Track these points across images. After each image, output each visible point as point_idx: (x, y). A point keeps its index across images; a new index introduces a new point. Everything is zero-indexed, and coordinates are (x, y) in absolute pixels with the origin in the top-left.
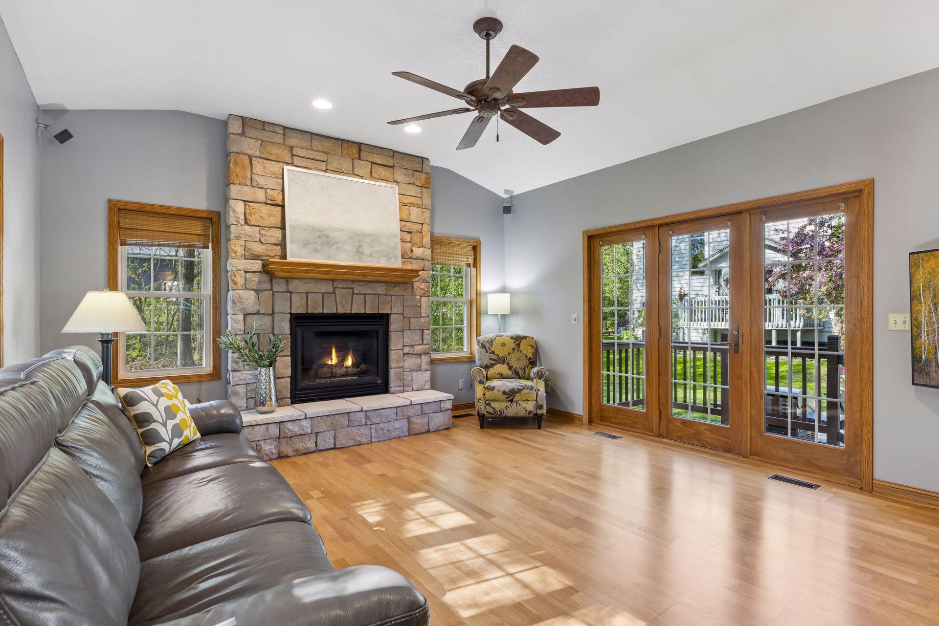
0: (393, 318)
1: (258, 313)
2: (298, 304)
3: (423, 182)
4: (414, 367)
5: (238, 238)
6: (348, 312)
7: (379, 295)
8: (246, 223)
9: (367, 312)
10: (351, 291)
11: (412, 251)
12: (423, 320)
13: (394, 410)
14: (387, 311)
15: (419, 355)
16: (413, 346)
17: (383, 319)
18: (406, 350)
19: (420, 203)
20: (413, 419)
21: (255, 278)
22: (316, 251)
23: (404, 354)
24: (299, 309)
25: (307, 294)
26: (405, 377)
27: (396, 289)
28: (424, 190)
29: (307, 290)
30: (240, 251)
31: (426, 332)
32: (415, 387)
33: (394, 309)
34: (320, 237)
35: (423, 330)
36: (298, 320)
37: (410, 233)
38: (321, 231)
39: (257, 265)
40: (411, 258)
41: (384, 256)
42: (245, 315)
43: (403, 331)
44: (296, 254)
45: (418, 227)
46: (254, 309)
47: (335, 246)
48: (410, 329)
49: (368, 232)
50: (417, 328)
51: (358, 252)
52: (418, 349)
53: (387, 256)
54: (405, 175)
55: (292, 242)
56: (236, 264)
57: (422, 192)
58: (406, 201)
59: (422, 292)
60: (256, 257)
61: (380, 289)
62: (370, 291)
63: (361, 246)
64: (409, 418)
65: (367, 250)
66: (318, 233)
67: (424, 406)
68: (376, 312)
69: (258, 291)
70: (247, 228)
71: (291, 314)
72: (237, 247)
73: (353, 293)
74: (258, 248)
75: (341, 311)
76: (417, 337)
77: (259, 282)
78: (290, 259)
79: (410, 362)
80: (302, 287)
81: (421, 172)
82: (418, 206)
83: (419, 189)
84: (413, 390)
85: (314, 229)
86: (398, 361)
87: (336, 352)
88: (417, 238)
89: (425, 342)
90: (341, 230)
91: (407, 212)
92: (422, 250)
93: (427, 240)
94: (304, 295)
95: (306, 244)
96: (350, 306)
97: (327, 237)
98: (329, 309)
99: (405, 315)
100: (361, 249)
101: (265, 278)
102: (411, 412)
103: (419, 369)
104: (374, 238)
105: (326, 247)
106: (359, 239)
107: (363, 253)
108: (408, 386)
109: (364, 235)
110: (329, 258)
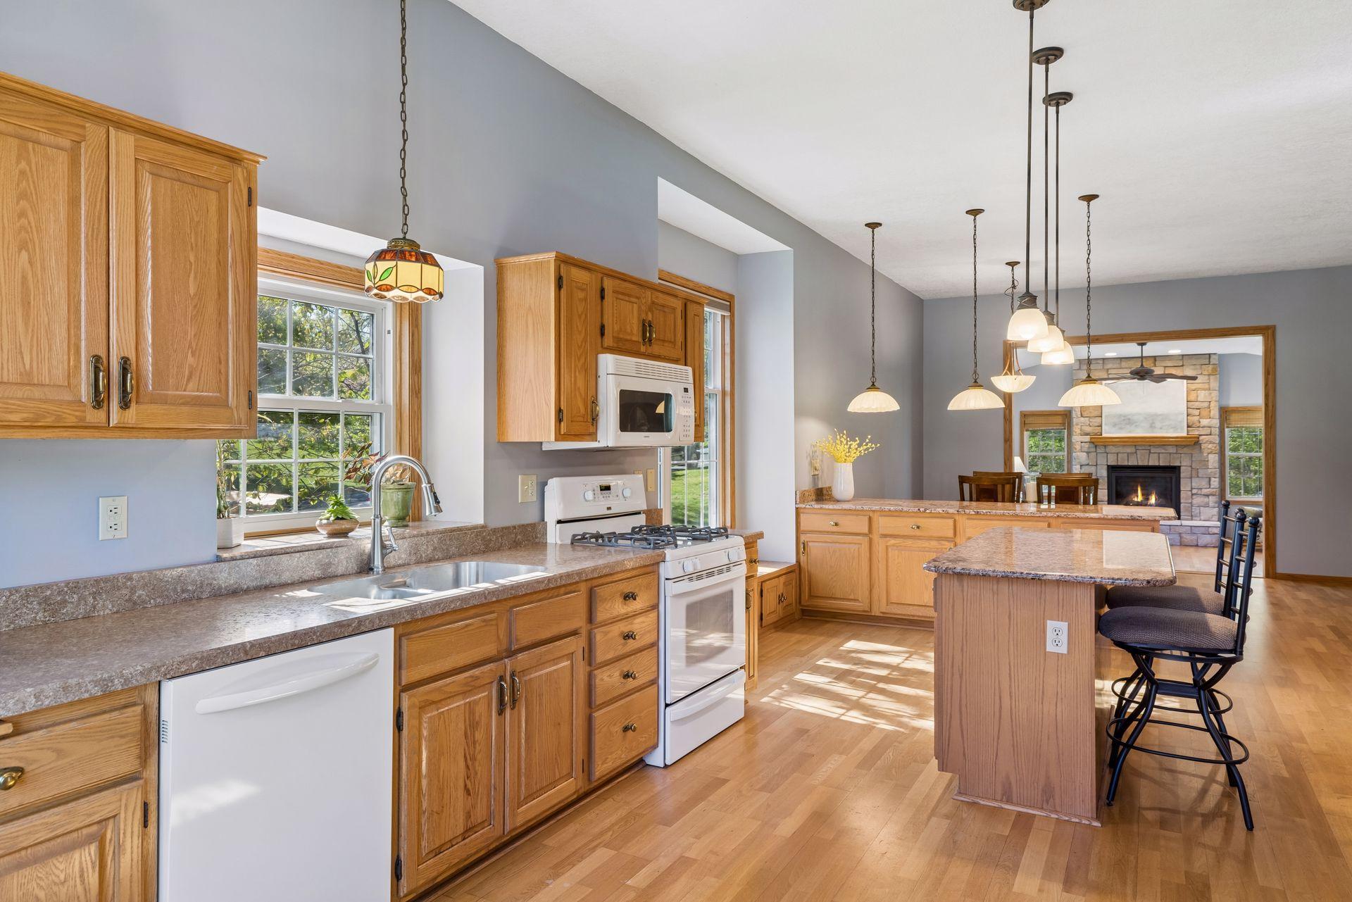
0: (1182, 468)
1: (1088, 465)
2: (1112, 460)
3: (1210, 372)
4: (1202, 504)
5: (1077, 424)
6: (1146, 464)
7: (1170, 454)
8: (1082, 416)
9: (1161, 464)
10: (1148, 451)
11: (1200, 422)
12: (1210, 471)
13: (1169, 527)
14: (1177, 464)
15: (1208, 496)
16: (1201, 489)
17: (1175, 470)
18: (1194, 491)
19: (1207, 386)
20: (1184, 535)
21: (1087, 445)
22: (1121, 428)
23: (1192, 494)
24: (1112, 462)
25: (1117, 453)
26: (1193, 510)
27: (1185, 449)
28: (1212, 377)
29: (1117, 451)
30: (1078, 431)
31: (1213, 479)
32: (1202, 518)
33: (1184, 463)
34: (1124, 420)
35: (1210, 478)
36: (1112, 469)
37: (1199, 409)
38: (1124, 417)
39: (1087, 438)
40: (1199, 427)
41: (1172, 428)
42: (1081, 466)
43: (1191, 478)
44: (1108, 432)
45: (1206, 404)
46: (1086, 462)
47: (1135, 424)
48: (1198, 477)
49: (1160, 413)
50: (1205, 476)
51: (1151, 427)
52: (1205, 491)
53: (1175, 428)
54: (1194, 369)
55: (1106, 424)
56: (1077, 438)
57: (1209, 379)
58: (1193, 388)
59: (1210, 451)
60: (1087, 434)
61: (1172, 450)
62: (1163, 451)
63: (1153, 423)
64: (1180, 533)
65: (1158, 425)
66: (1123, 418)
67: (1193, 528)
68: (1168, 464)
69: (1088, 453)
70: (1082, 419)
71: (1108, 466)
72: (1076, 429)
73: (1150, 452)
74: (1088, 429)
75: (1140, 464)
76: (1204, 483)
77: (1089, 448)
78: (1104, 435)
79: (1197, 500)
80: (1114, 450)
81: (1209, 364)
82: (1205, 390)
83: (1207, 377)
84: (1200, 520)
85: (1120, 416)
86: (1186, 499)
87: (1142, 490)
88: (1204, 413)
89: (1212, 487)
90: (1140, 414)
91: (1195, 395)
92: (1209, 420)
93: (1215, 412)
94: (1116, 455)
95: (1115, 425)
96: (1147, 461)
97: (1129, 419)
98: (1133, 462)
99: (1193, 467)
100: (1153, 425)
101: (1092, 445)
102: (1181, 530)
103: (1207, 505)
104: (1164, 417)
105: (1128, 426)
106: (1152, 420)
107: (1155, 427)
108: (1196, 516)
109: (1157, 415)
110: (1130, 432)
